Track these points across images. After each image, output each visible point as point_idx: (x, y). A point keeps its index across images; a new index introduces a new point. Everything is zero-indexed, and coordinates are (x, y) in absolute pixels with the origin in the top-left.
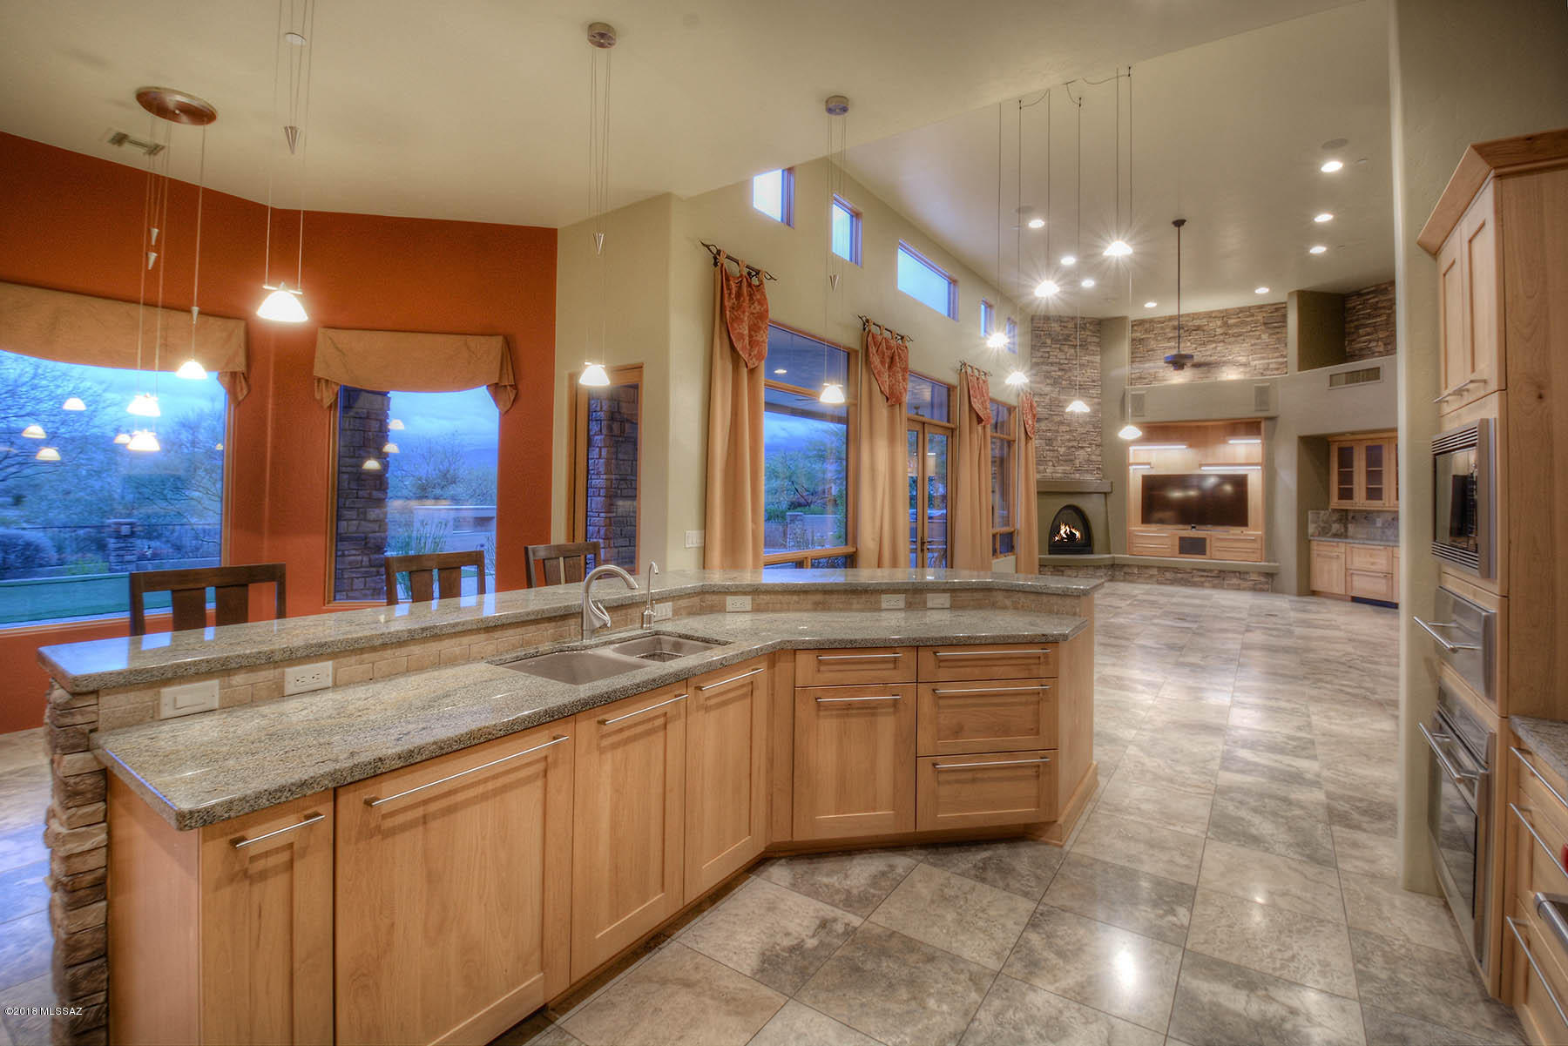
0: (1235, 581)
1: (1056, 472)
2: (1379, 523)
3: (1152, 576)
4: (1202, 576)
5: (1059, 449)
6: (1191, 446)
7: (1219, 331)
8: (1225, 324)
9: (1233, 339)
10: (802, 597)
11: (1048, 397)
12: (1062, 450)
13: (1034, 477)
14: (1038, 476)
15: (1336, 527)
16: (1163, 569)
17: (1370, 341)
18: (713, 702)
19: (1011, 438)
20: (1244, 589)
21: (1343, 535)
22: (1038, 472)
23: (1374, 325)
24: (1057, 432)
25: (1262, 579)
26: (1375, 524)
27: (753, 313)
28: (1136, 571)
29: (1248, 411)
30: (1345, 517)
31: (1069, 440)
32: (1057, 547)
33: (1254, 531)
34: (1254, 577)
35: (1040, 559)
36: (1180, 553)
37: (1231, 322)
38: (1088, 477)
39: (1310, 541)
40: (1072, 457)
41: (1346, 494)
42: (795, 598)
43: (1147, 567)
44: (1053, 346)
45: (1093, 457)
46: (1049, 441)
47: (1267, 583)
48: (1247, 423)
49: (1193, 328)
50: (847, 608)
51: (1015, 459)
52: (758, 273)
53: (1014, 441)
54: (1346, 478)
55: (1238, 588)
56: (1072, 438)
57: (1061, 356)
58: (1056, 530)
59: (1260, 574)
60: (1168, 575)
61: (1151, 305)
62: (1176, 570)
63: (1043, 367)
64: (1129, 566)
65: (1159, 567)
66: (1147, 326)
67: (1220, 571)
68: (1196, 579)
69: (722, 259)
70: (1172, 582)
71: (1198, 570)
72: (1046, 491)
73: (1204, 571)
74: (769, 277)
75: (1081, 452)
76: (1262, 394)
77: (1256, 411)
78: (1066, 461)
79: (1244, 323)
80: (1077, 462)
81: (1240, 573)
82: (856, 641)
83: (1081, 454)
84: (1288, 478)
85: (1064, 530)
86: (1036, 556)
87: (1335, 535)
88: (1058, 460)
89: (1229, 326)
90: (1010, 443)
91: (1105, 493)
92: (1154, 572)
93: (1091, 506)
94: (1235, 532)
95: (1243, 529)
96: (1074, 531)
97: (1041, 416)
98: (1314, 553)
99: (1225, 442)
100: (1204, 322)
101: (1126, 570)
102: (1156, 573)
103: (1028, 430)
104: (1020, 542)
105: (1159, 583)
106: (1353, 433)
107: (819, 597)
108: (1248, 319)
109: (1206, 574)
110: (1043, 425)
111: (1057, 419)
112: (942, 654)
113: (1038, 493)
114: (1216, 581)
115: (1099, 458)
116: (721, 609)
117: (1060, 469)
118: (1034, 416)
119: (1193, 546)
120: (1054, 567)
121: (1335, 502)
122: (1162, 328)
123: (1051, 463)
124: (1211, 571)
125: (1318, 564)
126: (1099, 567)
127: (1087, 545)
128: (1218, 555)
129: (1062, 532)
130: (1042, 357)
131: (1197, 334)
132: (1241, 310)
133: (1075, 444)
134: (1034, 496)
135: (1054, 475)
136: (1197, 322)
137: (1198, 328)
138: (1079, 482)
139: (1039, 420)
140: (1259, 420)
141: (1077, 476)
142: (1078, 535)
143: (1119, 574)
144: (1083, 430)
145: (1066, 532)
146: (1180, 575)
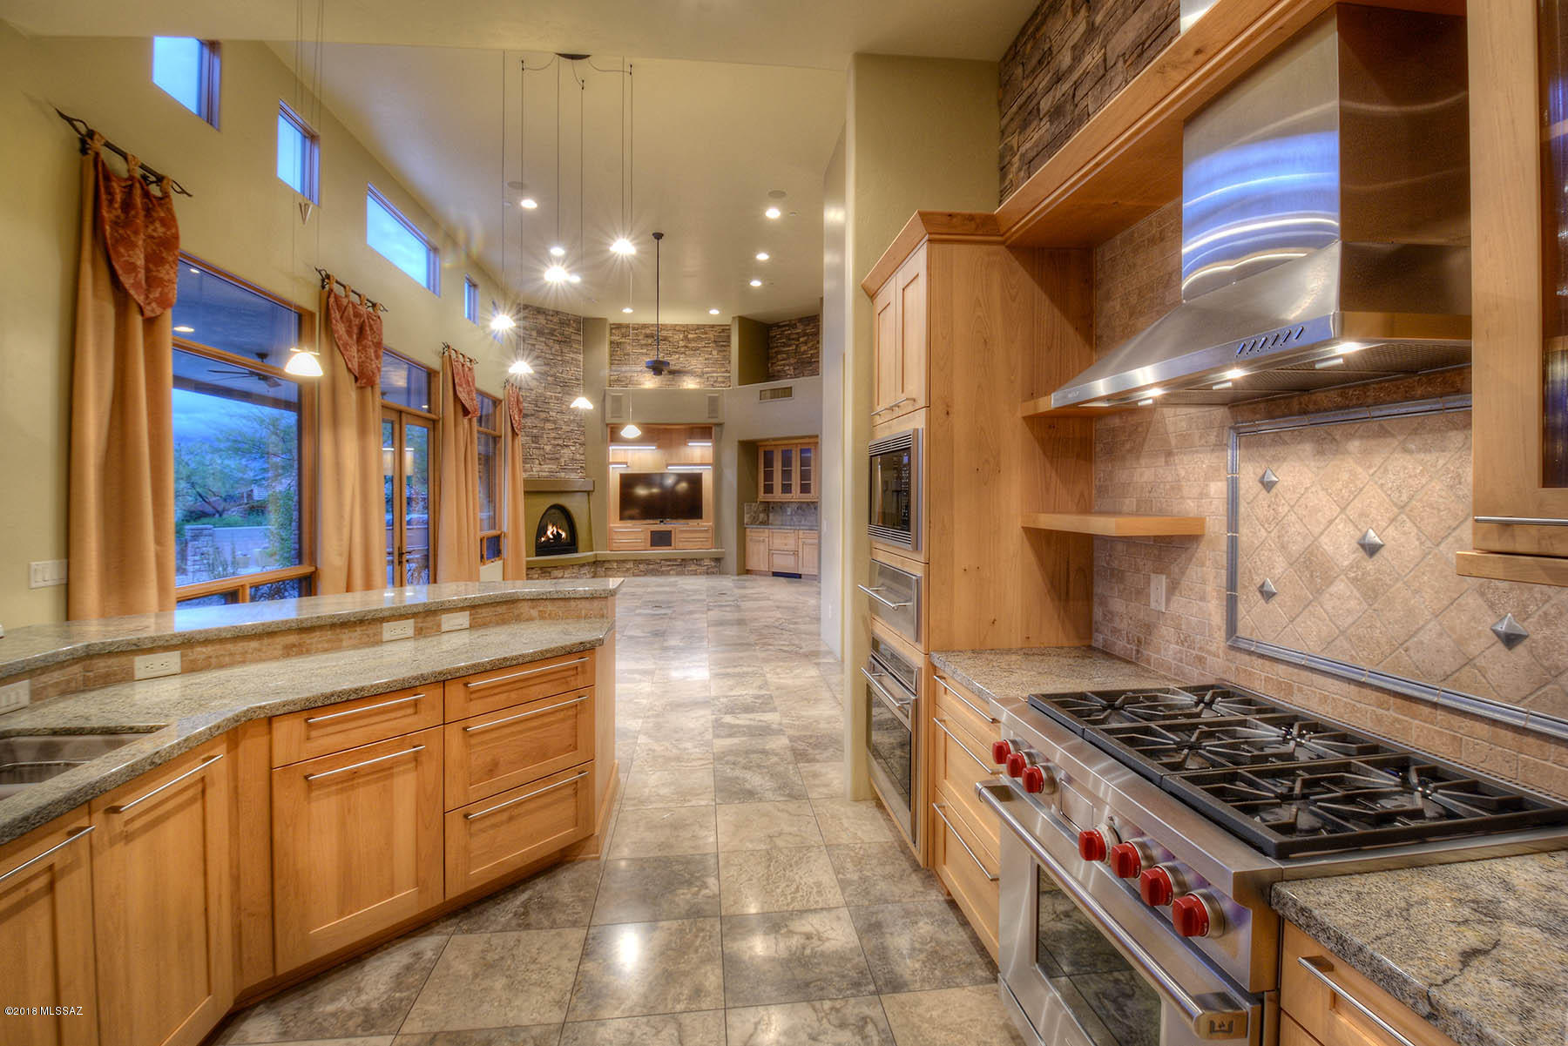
0: (693, 567)
1: (541, 470)
2: (789, 511)
3: (628, 570)
4: (668, 565)
5: (545, 447)
6: (659, 447)
7: (681, 343)
8: (686, 338)
9: (692, 353)
10: (266, 641)
11: (532, 392)
12: (548, 448)
13: (521, 476)
14: (525, 475)
15: (762, 516)
16: (637, 562)
17: (784, 365)
18: (138, 824)
19: (497, 433)
20: (700, 574)
21: (765, 523)
22: (525, 471)
23: (787, 353)
24: (543, 428)
25: (713, 564)
26: (786, 512)
27: (153, 237)
28: (615, 565)
29: (702, 418)
30: (768, 507)
31: (555, 438)
32: (543, 549)
33: (706, 523)
34: (707, 562)
35: (528, 562)
36: (651, 545)
37: (690, 336)
38: (573, 476)
39: (745, 529)
40: (558, 456)
41: (769, 489)
42: (254, 644)
43: (624, 561)
44: (539, 339)
45: (577, 456)
46: (536, 439)
47: (716, 567)
48: (702, 428)
50: (336, 647)
51: (501, 454)
52: (160, 179)
53: (500, 437)
54: (769, 476)
55: (695, 573)
56: (556, 435)
57: (547, 350)
58: (542, 530)
59: (710, 559)
60: (642, 567)
61: (628, 311)
62: (647, 562)
64: (611, 562)
65: (634, 561)
66: (624, 330)
67: (683, 560)
68: (664, 569)
69: (97, 144)
70: (645, 573)
71: (666, 560)
72: (533, 491)
73: (670, 560)
74: (179, 190)
75: (566, 451)
76: (713, 403)
77: (709, 417)
78: (552, 459)
79: (700, 339)
80: (563, 460)
81: (697, 560)
82: (362, 689)
83: (566, 453)
84: (731, 476)
85: (551, 531)
86: (524, 559)
87: (762, 523)
88: (544, 459)
89: (689, 340)
90: (496, 439)
91: (589, 493)
92: (630, 565)
93: (575, 505)
94: (693, 523)
95: (699, 521)
96: (560, 531)
97: (529, 412)
98: (748, 539)
99: (685, 444)
100: (669, 334)
101: (607, 565)
102: (632, 566)
103: (515, 426)
104: (507, 546)
105: (634, 575)
106: (774, 440)
107: (293, 639)
108: (703, 336)
109: (672, 563)
110: (529, 422)
111: (543, 415)
112: (476, 684)
113: (525, 492)
114: (679, 569)
115: (582, 457)
116: (128, 677)
117: (546, 467)
118: (520, 411)
119: (661, 539)
120: (541, 568)
121: (762, 496)
122: (637, 334)
123: (537, 462)
124: (675, 560)
125: (752, 548)
126: (583, 565)
127: (571, 545)
128: (681, 545)
129: (549, 533)
132: (697, 327)
133: (560, 442)
134: (521, 496)
135: (540, 473)
138: (566, 482)
139: (526, 416)
140: (709, 426)
141: (563, 474)
142: (564, 535)
143: (601, 570)
144: (568, 429)
145: (552, 533)
146: (651, 566)
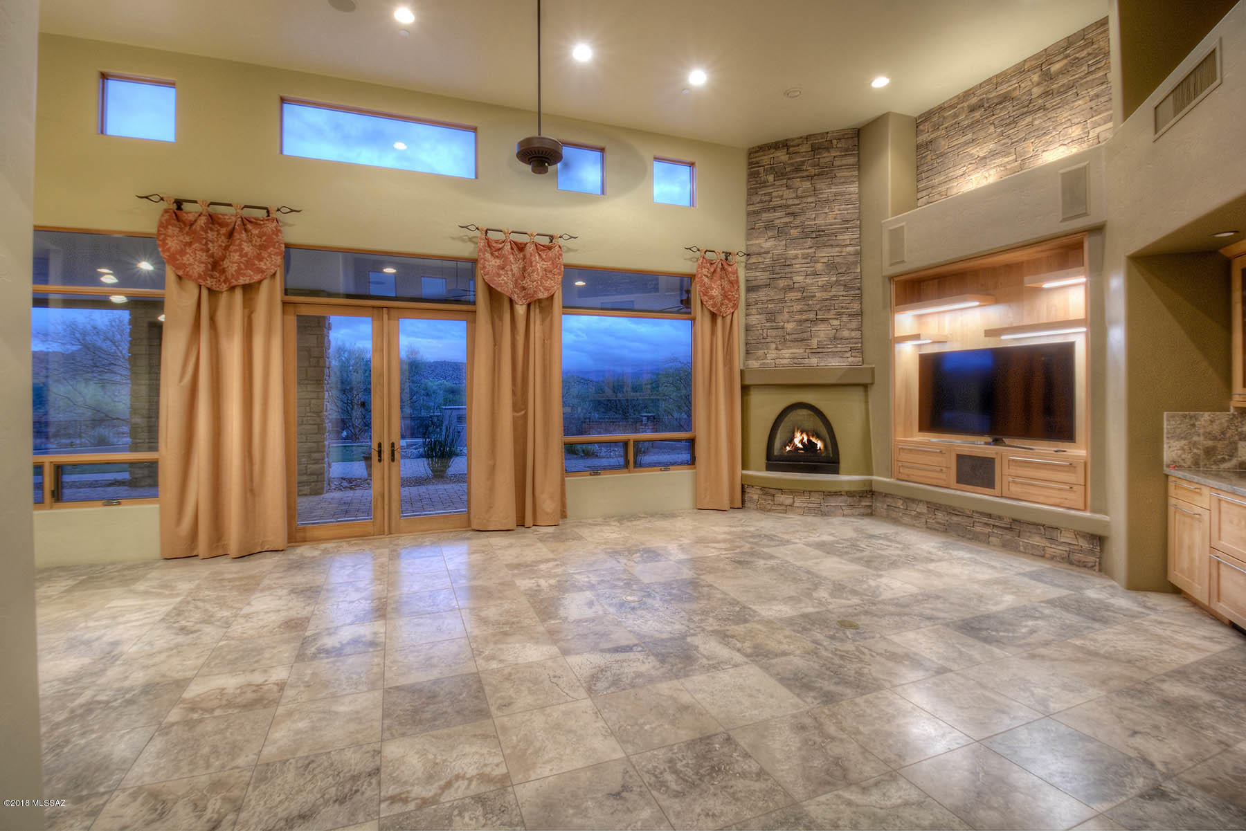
0: (1037, 540)
1: (781, 357)
4: (986, 524)
5: (786, 325)
7: (1036, 91)
8: (1048, 77)
9: (1058, 99)
11: (770, 255)
12: (790, 326)
16: (934, 507)
20: (1048, 557)
25: (1084, 544)
28: (900, 504)
32: (781, 462)
34: (1067, 537)
35: (746, 477)
36: (958, 482)
37: (1055, 68)
38: (829, 363)
39: (1167, 476)
40: (805, 335)
43: (913, 500)
44: (777, 183)
45: (846, 333)
47: (1091, 552)
48: (1064, 244)
49: (996, 101)
53: (695, 319)
56: (806, 308)
57: (788, 194)
59: (1078, 534)
60: (941, 516)
61: (880, 82)
62: (952, 511)
63: (764, 215)
64: (893, 496)
65: (928, 503)
66: (935, 119)
67: (1014, 520)
68: (978, 529)
70: (946, 529)
71: (982, 514)
72: (760, 384)
73: (990, 516)
76: (1076, 183)
77: (1064, 220)
78: (796, 341)
79: (1076, 62)
80: (816, 341)
81: (1048, 529)
85: (799, 437)
86: (741, 473)
91: (864, 386)
92: (922, 508)
94: (1044, 450)
96: (814, 440)
99: (1038, 286)
101: (889, 500)
102: (925, 511)
105: (929, 527)
108: (1084, 54)
109: (991, 521)
111: (782, 283)
113: (745, 385)
114: (1008, 536)
115: (856, 334)
117: (787, 353)
119: (976, 472)
121: (1240, 392)
122: (956, 116)
123: (773, 346)
124: (1000, 518)
125: (1177, 528)
127: (834, 460)
128: (1015, 489)
129: (797, 441)
130: (761, 202)
131: (1001, 109)
132: (1070, 42)
133: (812, 316)
135: (778, 361)
136: (1003, 89)
137: (1005, 98)
140: (1079, 236)
141: (814, 361)
142: (820, 444)
143: (880, 506)
144: (825, 295)
145: (801, 441)
146: (955, 519)
